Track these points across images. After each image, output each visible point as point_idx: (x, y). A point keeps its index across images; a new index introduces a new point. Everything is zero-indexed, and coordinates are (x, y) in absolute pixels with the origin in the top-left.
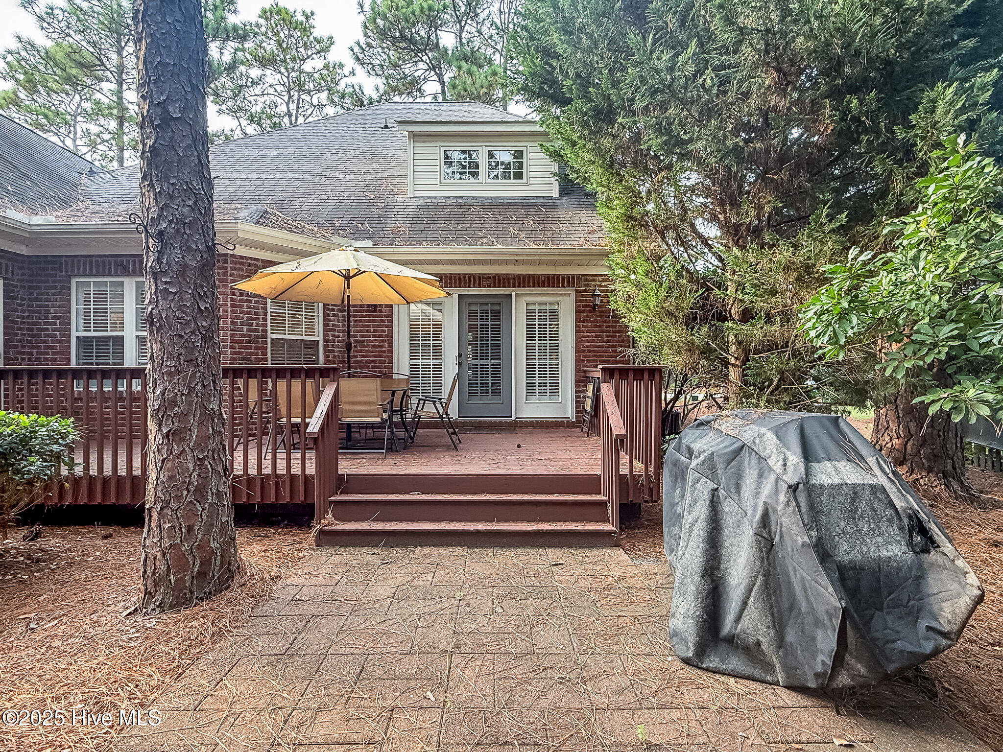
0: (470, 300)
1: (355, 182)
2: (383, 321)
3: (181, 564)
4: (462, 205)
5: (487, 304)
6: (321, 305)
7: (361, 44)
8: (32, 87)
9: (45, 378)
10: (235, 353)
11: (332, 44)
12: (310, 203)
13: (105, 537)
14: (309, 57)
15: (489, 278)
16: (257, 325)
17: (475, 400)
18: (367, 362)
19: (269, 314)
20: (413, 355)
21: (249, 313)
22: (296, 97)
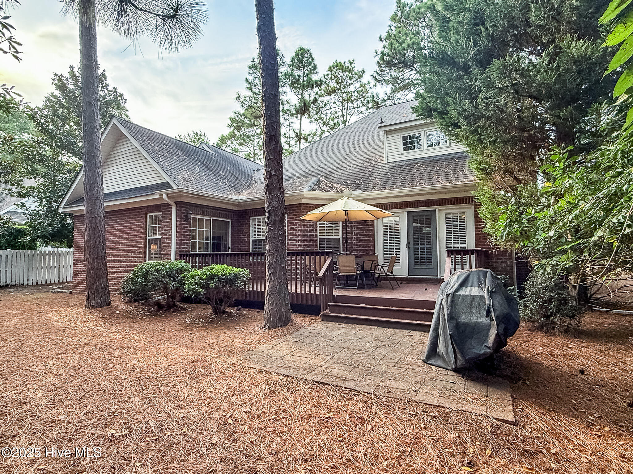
0: (413, 214)
1: (360, 158)
2: (369, 227)
3: (275, 316)
4: (411, 164)
5: (423, 216)
6: (341, 222)
7: (377, 71)
8: (239, 128)
9: (234, 256)
10: (304, 245)
11: (363, 73)
12: (338, 174)
13: (258, 312)
14: (352, 84)
15: (423, 202)
16: (313, 232)
17: (418, 267)
18: (362, 247)
19: (318, 227)
20: (385, 244)
21: (310, 227)
22: (346, 106)
